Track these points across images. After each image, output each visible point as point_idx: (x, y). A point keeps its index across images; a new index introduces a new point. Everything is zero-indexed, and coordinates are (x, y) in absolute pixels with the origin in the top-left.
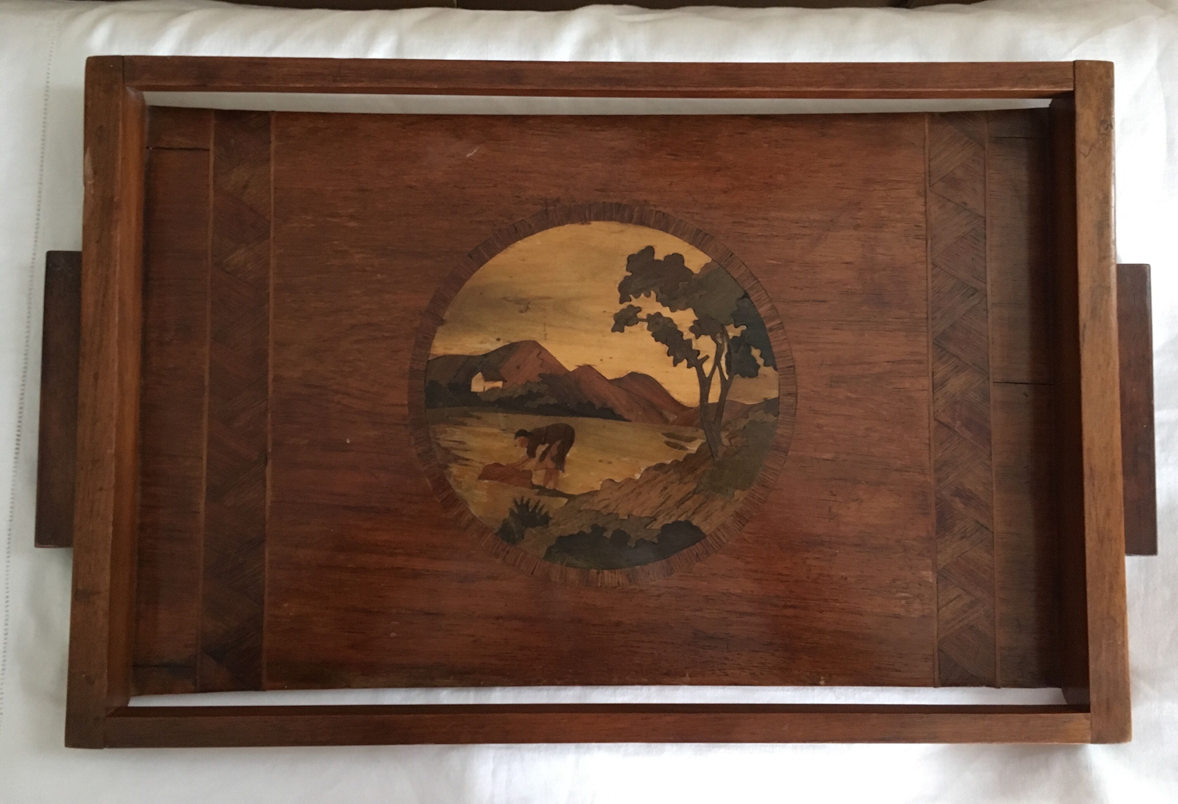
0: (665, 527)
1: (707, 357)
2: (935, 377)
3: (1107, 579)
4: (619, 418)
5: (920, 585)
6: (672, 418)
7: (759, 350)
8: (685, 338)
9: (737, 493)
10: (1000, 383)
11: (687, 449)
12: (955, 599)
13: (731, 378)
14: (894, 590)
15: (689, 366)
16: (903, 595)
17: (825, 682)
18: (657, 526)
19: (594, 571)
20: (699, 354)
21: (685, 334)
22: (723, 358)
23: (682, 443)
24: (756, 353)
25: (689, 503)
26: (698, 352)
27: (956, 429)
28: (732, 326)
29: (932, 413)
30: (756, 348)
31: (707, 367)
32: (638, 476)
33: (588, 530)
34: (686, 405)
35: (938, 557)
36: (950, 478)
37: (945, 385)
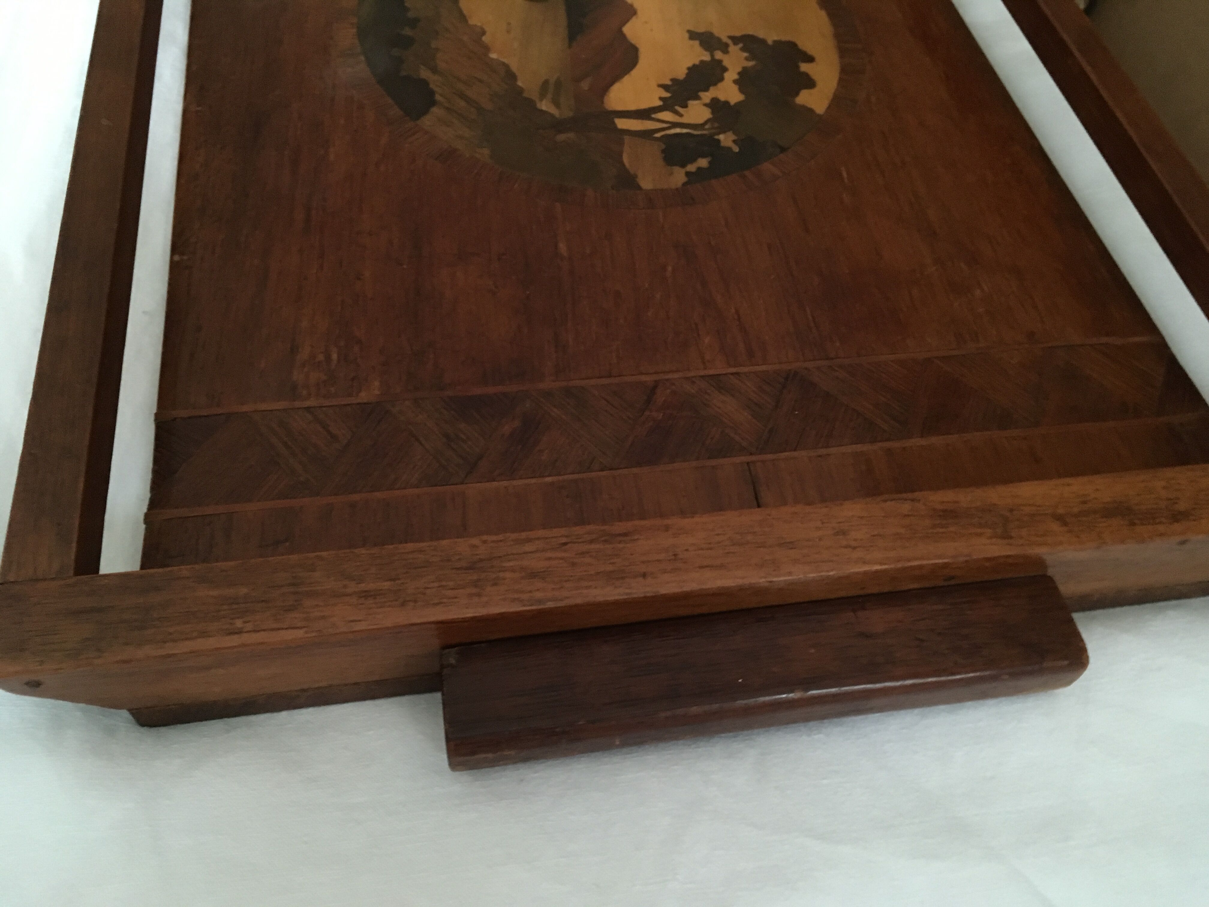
0: (425, 83)
1: (681, 115)
2: (731, 377)
3: (387, 585)
4: (572, 36)
5: (353, 379)
6: (585, 85)
7: (709, 165)
8: (701, 94)
9: (486, 152)
10: (750, 473)
11: (541, 100)
12: (329, 432)
13: (657, 139)
14: (342, 343)
15: (661, 99)
16: (335, 356)
17: (178, 262)
18: (424, 73)
19: (355, 20)
20: (682, 107)
21: (707, 94)
22: (685, 131)
23: (550, 96)
24: (703, 163)
25: (463, 103)
26: (685, 106)
27: (647, 413)
28: (734, 137)
29: (667, 377)
30: (710, 163)
31: (667, 116)
32: (493, 56)
33: (411, 15)
34: (606, 97)
35: (407, 403)
36: (555, 410)
37: (720, 392)
